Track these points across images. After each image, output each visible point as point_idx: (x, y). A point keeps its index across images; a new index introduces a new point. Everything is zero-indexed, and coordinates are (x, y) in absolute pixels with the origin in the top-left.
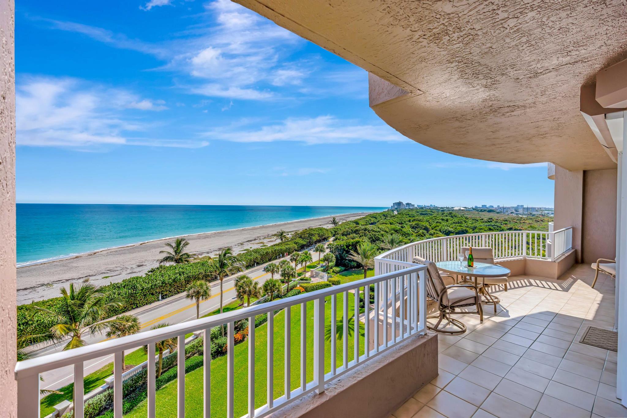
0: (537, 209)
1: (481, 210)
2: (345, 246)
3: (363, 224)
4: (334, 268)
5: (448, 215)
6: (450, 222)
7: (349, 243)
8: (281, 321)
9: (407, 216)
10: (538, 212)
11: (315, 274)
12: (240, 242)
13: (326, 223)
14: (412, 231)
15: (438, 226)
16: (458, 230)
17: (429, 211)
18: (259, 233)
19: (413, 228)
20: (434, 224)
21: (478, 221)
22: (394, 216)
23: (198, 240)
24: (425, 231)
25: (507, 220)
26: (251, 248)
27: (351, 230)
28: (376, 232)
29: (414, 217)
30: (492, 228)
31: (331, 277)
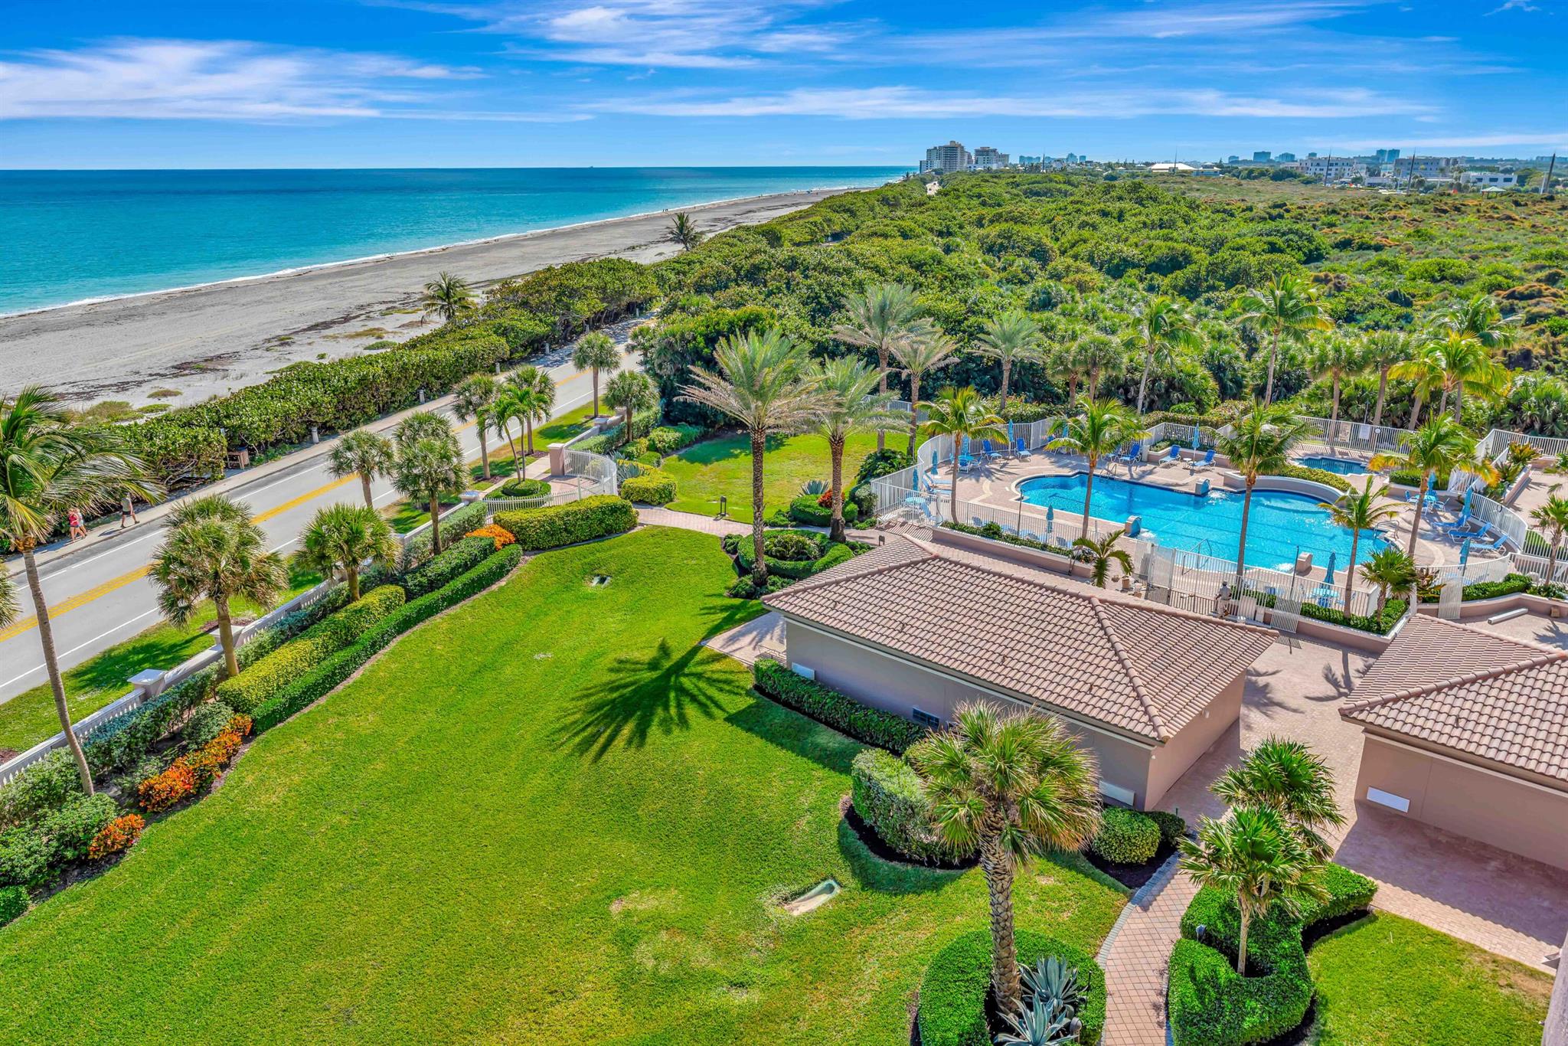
0: (1443, 164)
1: (1251, 172)
2: (700, 339)
3: (797, 239)
4: (655, 434)
5: (1126, 196)
6: (1131, 222)
7: (718, 323)
8: (398, 683)
9: (975, 202)
10: (1445, 176)
11: (571, 465)
12: (279, 332)
13: (657, 237)
14: (984, 261)
15: (1085, 241)
16: (1158, 253)
17: (1060, 178)
18: (367, 291)
19: (990, 250)
20: (1072, 234)
21: (1232, 215)
22: (921, 205)
23: (83, 330)
24: (1034, 263)
25: (1338, 209)
26: (322, 357)
27: (735, 267)
28: (836, 272)
29: (999, 205)
30: (1280, 242)
31: (635, 473)
